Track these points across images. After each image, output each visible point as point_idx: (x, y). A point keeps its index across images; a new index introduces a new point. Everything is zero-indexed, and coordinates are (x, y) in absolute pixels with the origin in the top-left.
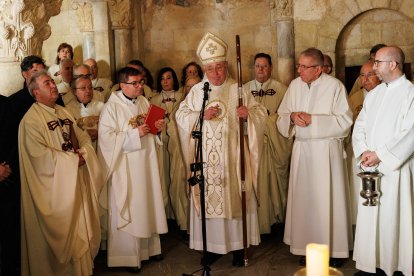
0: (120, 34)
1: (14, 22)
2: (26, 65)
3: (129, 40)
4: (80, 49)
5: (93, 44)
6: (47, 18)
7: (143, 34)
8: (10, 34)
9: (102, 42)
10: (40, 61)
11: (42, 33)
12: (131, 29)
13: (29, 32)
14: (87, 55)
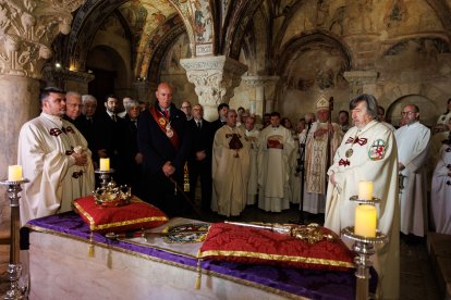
0: (269, 103)
1: (217, 87)
2: (220, 108)
3: (273, 106)
4: (248, 110)
5: (255, 107)
6: (233, 87)
7: (280, 104)
8: (215, 93)
9: (260, 107)
10: (226, 105)
11: (229, 94)
12: (274, 101)
13: (223, 92)
14: (252, 112)
